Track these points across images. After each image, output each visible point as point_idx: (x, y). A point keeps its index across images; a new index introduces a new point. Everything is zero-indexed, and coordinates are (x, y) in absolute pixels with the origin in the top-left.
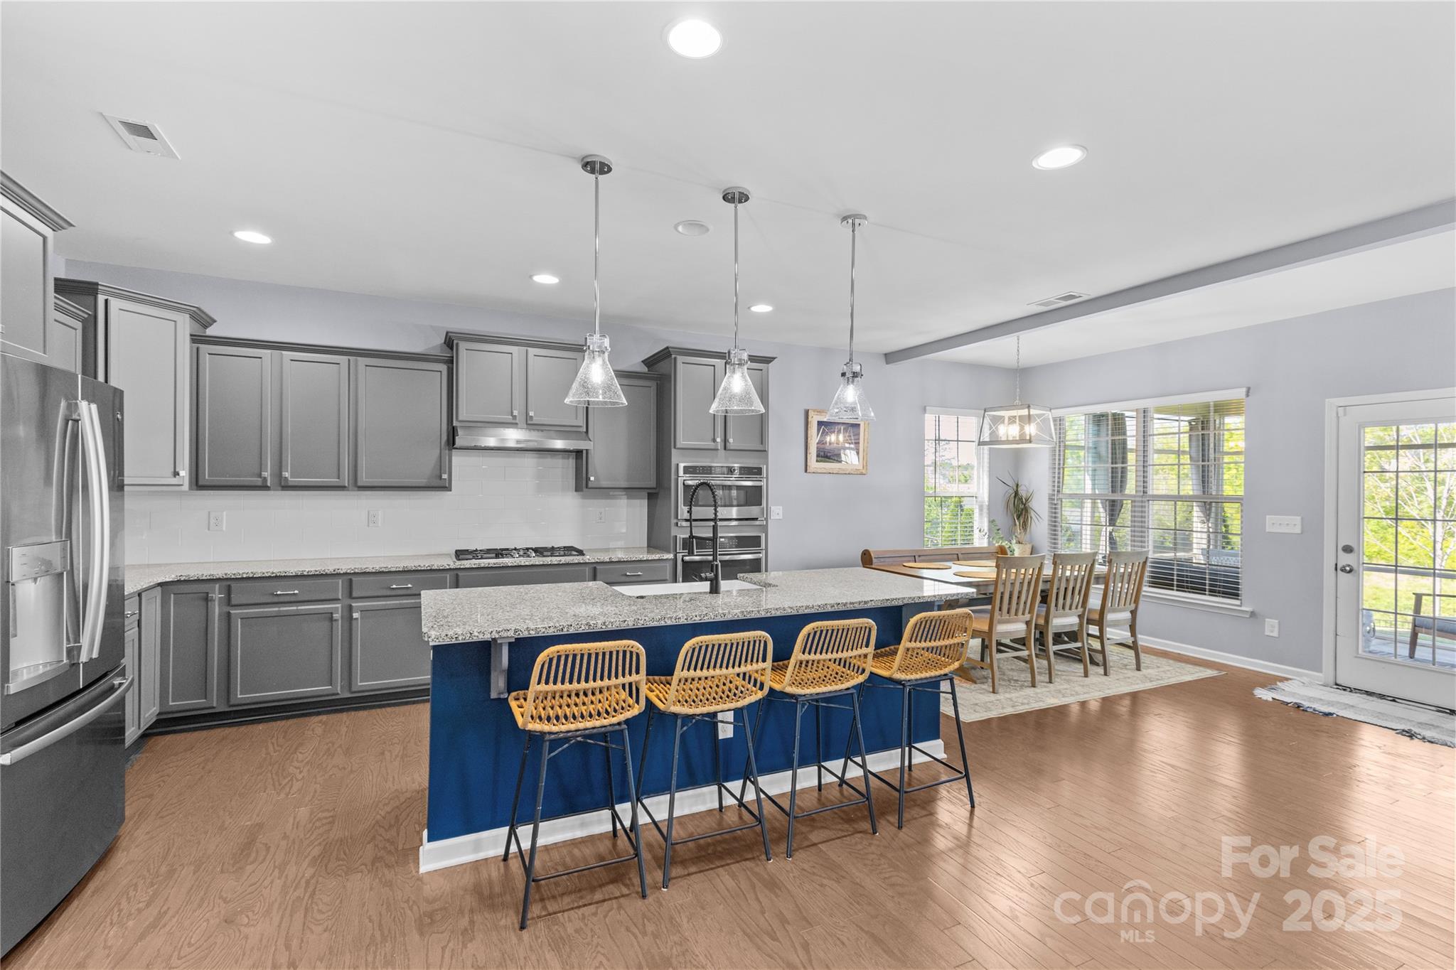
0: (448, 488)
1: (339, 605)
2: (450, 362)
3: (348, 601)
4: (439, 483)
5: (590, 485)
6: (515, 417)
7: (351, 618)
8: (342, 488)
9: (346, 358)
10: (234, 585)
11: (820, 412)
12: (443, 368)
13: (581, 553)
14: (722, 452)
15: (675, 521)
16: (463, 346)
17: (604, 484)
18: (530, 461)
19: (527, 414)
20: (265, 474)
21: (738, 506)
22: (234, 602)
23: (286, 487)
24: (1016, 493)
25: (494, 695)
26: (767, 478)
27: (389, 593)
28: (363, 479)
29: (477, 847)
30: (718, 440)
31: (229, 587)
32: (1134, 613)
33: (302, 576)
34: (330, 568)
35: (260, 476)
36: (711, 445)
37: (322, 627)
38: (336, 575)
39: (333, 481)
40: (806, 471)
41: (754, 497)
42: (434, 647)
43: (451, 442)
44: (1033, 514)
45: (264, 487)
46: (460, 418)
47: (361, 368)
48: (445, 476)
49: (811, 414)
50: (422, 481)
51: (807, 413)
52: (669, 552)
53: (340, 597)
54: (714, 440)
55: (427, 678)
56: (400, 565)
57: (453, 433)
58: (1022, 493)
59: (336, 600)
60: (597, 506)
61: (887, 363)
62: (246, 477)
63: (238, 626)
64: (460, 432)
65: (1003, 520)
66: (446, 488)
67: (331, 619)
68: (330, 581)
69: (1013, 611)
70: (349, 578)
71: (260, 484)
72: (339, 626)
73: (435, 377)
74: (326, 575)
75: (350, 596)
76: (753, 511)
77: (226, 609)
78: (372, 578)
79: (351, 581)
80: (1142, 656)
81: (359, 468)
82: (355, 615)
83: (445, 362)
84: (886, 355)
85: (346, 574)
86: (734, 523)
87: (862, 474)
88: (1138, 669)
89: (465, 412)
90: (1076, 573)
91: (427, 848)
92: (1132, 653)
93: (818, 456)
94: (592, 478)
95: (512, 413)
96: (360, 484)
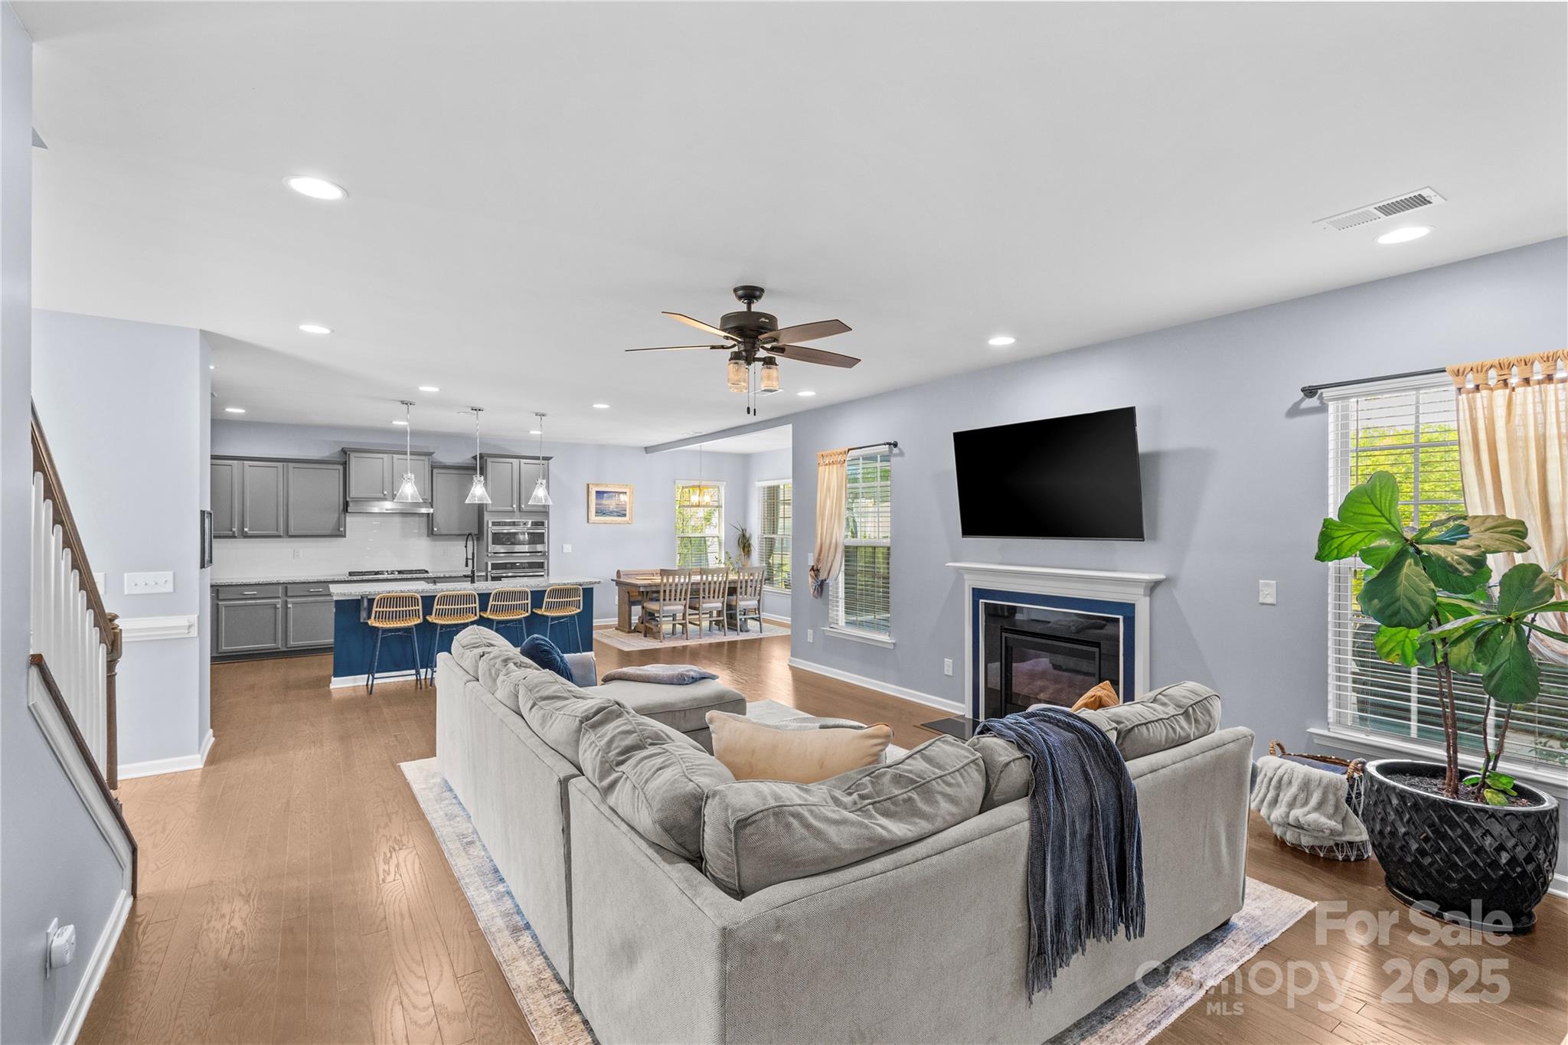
0: (344, 536)
1: (280, 601)
2: (345, 465)
3: (285, 598)
4: (338, 533)
5: (434, 533)
6: (385, 495)
7: (287, 608)
8: (279, 536)
9: (282, 464)
10: (220, 589)
11: (597, 485)
12: (341, 468)
13: (427, 572)
14: (517, 513)
15: (486, 554)
16: (353, 455)
17: (444, 532)
18: (397, 519)
19: (393, 493)
20: (234, 529)
21: (528, 544)
22: (220, 598)
23: (246, 536)
24: (744, 536)
25: (362, 621)
26: (548, 528)
27: (308, 594)
28: (292, 532)
29: (355, 681)
30: (515, 506)
31: (218, 590)
32: (759, 601)
33: (259, 584)
34: (275, 580)
35: (231, 530)
36: (510, 508)
37: (271, 611)
38: (278, 584)
39: (275, 533)
40: (588, 522)
41: (537, 538)
42: (337, 602)
43: (346, 509)
44: (752, 548)
45: (234, 537)
46: (351, 496)
47: (291, 468)
48: (342, 529)
49: (590, 486)
50: (328, 532)
51: (588, 485)
52: (483, 572)
53: (280, 595)
54: (512, 506)
55: (332, 640)
56: (315, 579)
57: (346, 504)
58: (747, 535)
59: (279, 597)
60: (442, 546)
61: (647, 453)
62: (223, 530)
63: (223, 611)
64: (351, 504)
65: (736, 551)
66: (343, 536)
67: (276, 608)
68: (274, 587)
69: (673, 598)
70: (286, 586)
71: (231, 535)
72: (280, 612)
73: (335, 474)
74: (273, 584)
75: (286, 595)
76: (539, 547)
77: (216, 601)
78: (298, 586)
79: (286, 587)
80: (764, 625)
81: (290, 526)
82: (290, 606)
83: (341, 464)
84: (646, 448)
85: (284, 583)
86: (528, 554)
87: (629, 523)
88: (761, 632)
89: (354, 492)
90: (720, 579)
91: (333, 679)
92: (758, 623)
93: (596, 513)
94: (435, 529)
95: (383, 493)
96: (290, 534)
